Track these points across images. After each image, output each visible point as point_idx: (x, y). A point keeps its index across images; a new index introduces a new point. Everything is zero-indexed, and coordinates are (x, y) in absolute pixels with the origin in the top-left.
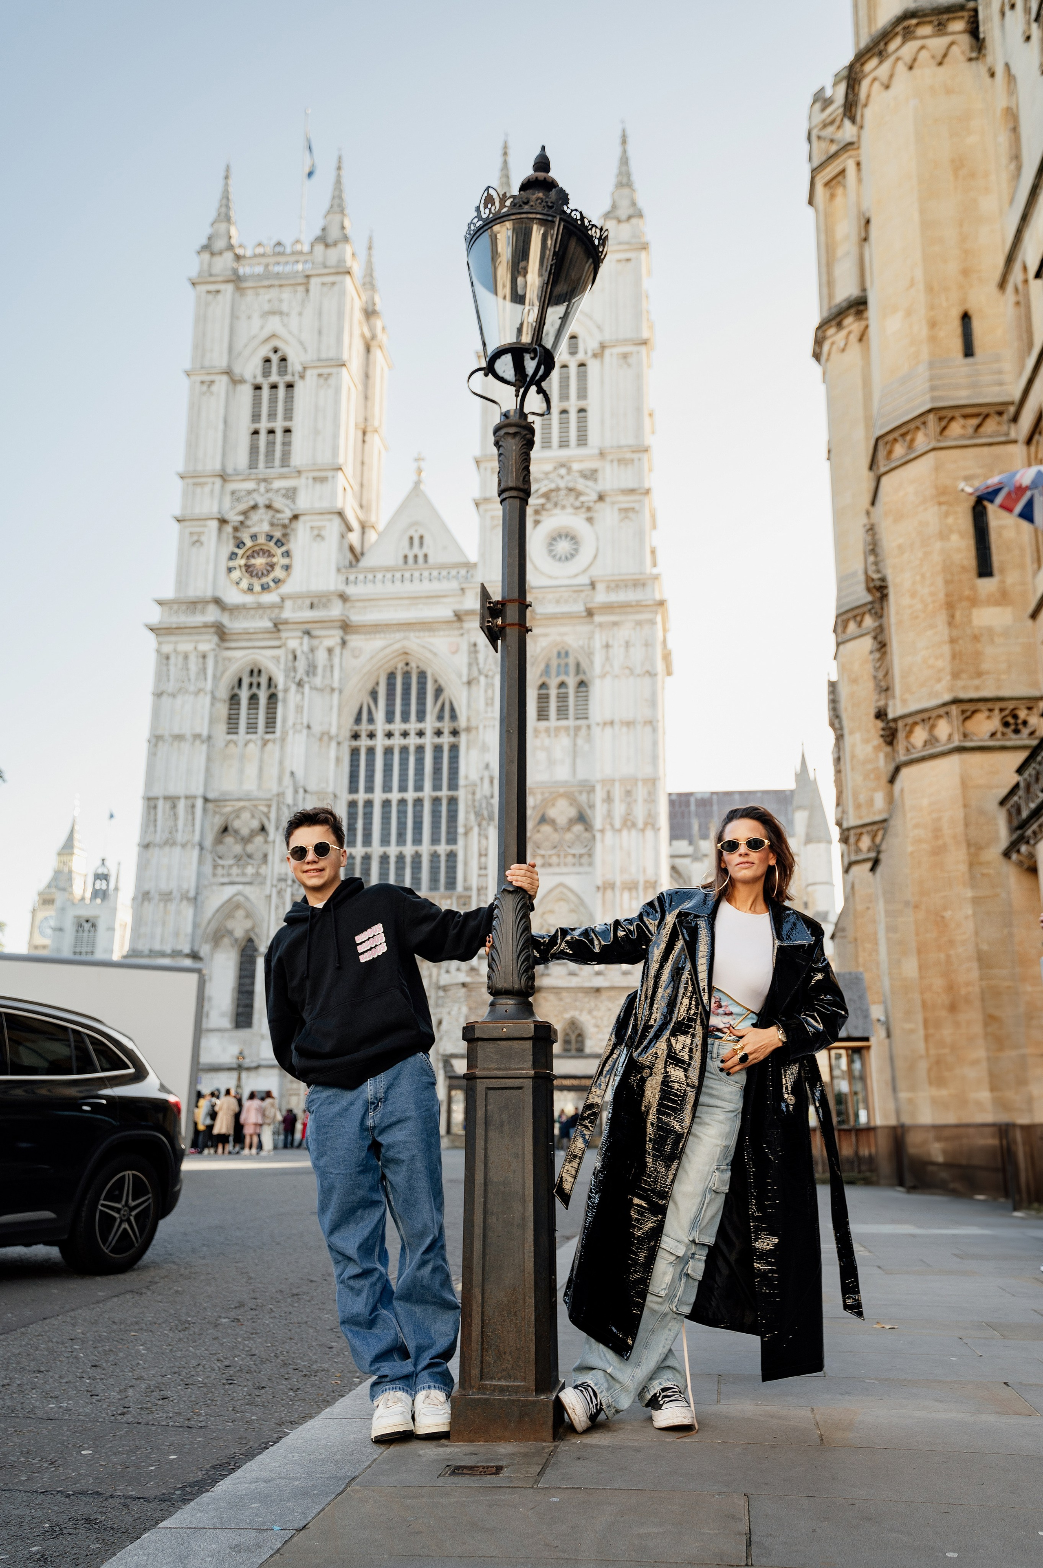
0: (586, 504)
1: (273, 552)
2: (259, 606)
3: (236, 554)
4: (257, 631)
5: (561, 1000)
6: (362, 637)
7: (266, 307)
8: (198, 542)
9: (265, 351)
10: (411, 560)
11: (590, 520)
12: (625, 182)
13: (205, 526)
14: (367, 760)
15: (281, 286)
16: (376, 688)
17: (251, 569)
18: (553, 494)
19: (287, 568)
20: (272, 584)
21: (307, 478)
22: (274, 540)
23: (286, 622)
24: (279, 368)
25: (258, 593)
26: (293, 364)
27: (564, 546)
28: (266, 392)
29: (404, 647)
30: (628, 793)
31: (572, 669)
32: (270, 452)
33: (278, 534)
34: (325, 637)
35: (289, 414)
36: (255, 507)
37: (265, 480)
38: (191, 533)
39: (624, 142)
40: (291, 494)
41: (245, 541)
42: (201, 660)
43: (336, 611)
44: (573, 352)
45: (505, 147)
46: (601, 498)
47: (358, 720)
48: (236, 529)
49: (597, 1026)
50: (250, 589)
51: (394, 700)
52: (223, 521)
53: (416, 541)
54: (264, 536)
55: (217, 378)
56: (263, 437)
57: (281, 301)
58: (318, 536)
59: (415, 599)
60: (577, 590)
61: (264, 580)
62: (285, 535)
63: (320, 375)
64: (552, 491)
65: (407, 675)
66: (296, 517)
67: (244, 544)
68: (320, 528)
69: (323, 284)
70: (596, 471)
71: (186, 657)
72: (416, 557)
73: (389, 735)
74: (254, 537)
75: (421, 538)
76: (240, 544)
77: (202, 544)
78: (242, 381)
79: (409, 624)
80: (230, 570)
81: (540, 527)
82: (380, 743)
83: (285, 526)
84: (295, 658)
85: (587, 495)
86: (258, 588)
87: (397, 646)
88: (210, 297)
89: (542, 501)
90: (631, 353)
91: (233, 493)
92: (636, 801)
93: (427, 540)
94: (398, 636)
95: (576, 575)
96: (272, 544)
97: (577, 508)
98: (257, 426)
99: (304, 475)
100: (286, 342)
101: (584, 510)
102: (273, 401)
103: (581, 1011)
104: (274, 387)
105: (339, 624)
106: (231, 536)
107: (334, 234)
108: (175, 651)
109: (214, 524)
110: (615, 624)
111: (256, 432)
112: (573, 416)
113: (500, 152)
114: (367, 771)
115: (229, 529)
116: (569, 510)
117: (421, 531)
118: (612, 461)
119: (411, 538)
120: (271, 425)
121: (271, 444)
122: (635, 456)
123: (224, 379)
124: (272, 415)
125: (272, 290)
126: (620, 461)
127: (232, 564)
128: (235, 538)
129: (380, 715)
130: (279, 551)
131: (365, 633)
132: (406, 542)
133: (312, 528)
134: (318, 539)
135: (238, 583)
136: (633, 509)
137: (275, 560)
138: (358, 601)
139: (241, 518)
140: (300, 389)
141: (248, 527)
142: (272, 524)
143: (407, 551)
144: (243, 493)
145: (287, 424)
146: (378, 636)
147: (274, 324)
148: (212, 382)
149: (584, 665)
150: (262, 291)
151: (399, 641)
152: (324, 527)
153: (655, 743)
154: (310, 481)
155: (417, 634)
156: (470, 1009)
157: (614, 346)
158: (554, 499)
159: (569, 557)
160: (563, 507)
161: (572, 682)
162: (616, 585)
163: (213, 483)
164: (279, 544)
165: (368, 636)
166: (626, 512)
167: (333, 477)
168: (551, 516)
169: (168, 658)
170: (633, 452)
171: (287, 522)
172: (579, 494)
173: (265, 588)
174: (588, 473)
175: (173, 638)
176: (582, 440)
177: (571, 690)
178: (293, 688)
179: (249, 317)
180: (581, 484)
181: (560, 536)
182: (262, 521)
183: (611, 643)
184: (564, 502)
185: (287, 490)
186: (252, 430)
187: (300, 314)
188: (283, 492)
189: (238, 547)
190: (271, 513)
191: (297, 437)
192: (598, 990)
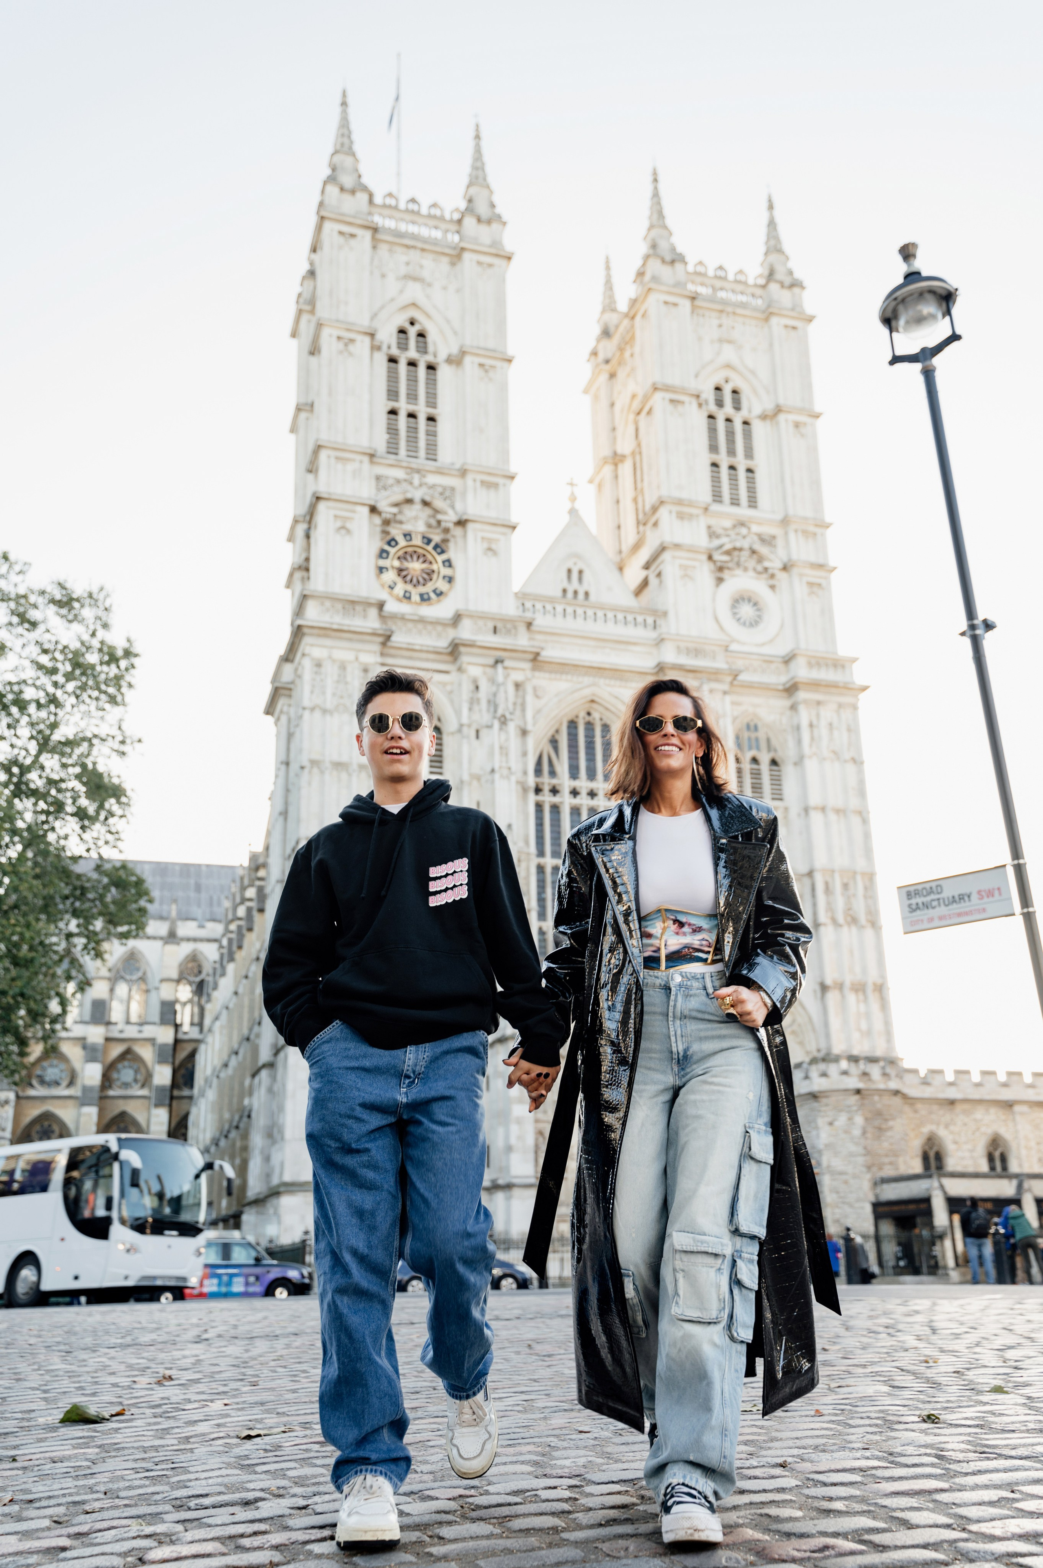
0: (770, 571)
1: (429, 557)
2: (422, 621)
3: (388, 553)
4: (425, 648)
5: (916, 1111)
6: (547, 675)
7: (403, 270)
8: (344, 529)
9: (401, 320)
10: (570, 594)
11: (772, 587)
12: (774, 246)
13: (354, 512)
14: (552, 820)
15: (423, 250)
16: (557, 737)
17: (404, 573)
18: (736, 553)
19: (450, 580)
20: (432, 595)
21: (475, 480)
22: (432, 544)
23: (471, 645)
24: (417, 342)
25: (416, 603)
26: (435, 344)
27: (746, 610)
28: (402, 367)
29: (594, 695)
30: (845, 886)
31: (763, 745)
32: (413, 438)
33: (436, 538)
34: (513, 669)
35: (432, 400)
36: (409, 501)
37: (418, 471)
38: (336, 516)
39: (771, 207)
40: (448, 493)
41: (397, 538)
42: (362, 674)
43: (523, 640)
44: (737, 407)
45: (655, 173)
46: (785, 568)
47: (538, 771)
48: (387, 522)
49: (956, 1143)
50: (407, 597)
51: (577, 753)
52: (373, 510)
53: (575, 575)
54: (420, 537)
55: (359, 338)
56: (402, 420)
57: (421, 267)
58: (490, 549)
59: (602, 641)
60: (768, 661)
61: (422, 589)
62: (446, 541)
63: (481, 365)
64: (735, 549)
65: (589, 726)
66: (461, 523)
67: (397, 543)
68: (490, 540)
69: (479, 263)
70: (774, 537)
71: (343, 667)
72: (576, 593)
73: (575, 793)
74: (407, 536)
75: (580, 572)
76: (392, 542)
77: (348, 531)
78: (379, 348)
79: (600, 669)
80: (381, 570)
81: (724, 586)
82: (566, 801)
83: (447, 531)
84: (477, 688)
85: (770, 560)
86: (416, 598)
87: (587, 692)
88: (341, 239)
89: (725, 558)
90: (805, 424)
91: (378, 478)
92: (854, 895)
93: (586, 576)
94: (587, 680)
95: (763, 644)
96: (430, 548)
97: (759, 573)
98: (394, 405)
99: (470, 477)
100: (428, 316)
101: (765, 576)
102: (413, 380)
103: (938, 1124)
104: (412, 364)
105: (531, 656)
106: (379, 529)
107: (482, 209)
108: (330, 657)
109: (366, 510)
110: (819, 703)
111: (393, 412)
112: (742, 474)
113: (650, 178)
114: (552, 832)
115: (377, 520)
116: (751, 573)
117: (581, 565)
118: (796, 531)
119: (569, 571)
120: (412, 408)
121: (413, 431)
122: (818, 530)
123: (367, 340)
124: (412, 396)
125: (412, 252)
126: (805, 533)
127: (382, 563)
128: (385, 533)
129: (563, 767)
130: (440, 558)
131: (551, 672)
132: (564, 574)
133: (483, 538)
134: (490, 553)
135: (391, 588)
136: (819, 585)
137: (435, 567)
138: (540, 632)
139: (395, 510)
140: (444, 373)
141: (401, 522)
142: (429, 526)
143: (565, 584)
144: (390, 482)
145: (431, 411)
146: (564, 677)
147: (414, 291)
148: (352, 341)
149: (774, 742)
150: (399, 250)
151: (589, 686)
152: (497, 540)
153: (867, 836)
154: (478, 484)
155: (607, 681)
156: (866, 1119)
157: (789, 412)
158: (736, 559)
159: (754, 623)
160: (746, 569)
161: (765, 759)
162: (816, 662)
163: (361, 462)
164: (439, 550)
165: (553, 676)
166: (814, 586)
167: (504, 485)
168: (734, 576)
169: (319, 665)
170: (816, 526)
171: (451, 525)
172: (760, 560)
173: (424, 598)
174: (766, 537)
175: (328, 642)
176: (753, 502)
177: (765, 766)
178: (496, 724)
179: (383, 276)
180: (763, 550)
181: (743, 599)
182: (416, 518)
183: (815, 722)
184: (747, 564)
185: (445, 488)
186: (389, 408)
187: (445, 288)
188: (440, 490)
189: (389, 543)
190: (428, 511)
191: (444, 427)
192: (952, 1102)
